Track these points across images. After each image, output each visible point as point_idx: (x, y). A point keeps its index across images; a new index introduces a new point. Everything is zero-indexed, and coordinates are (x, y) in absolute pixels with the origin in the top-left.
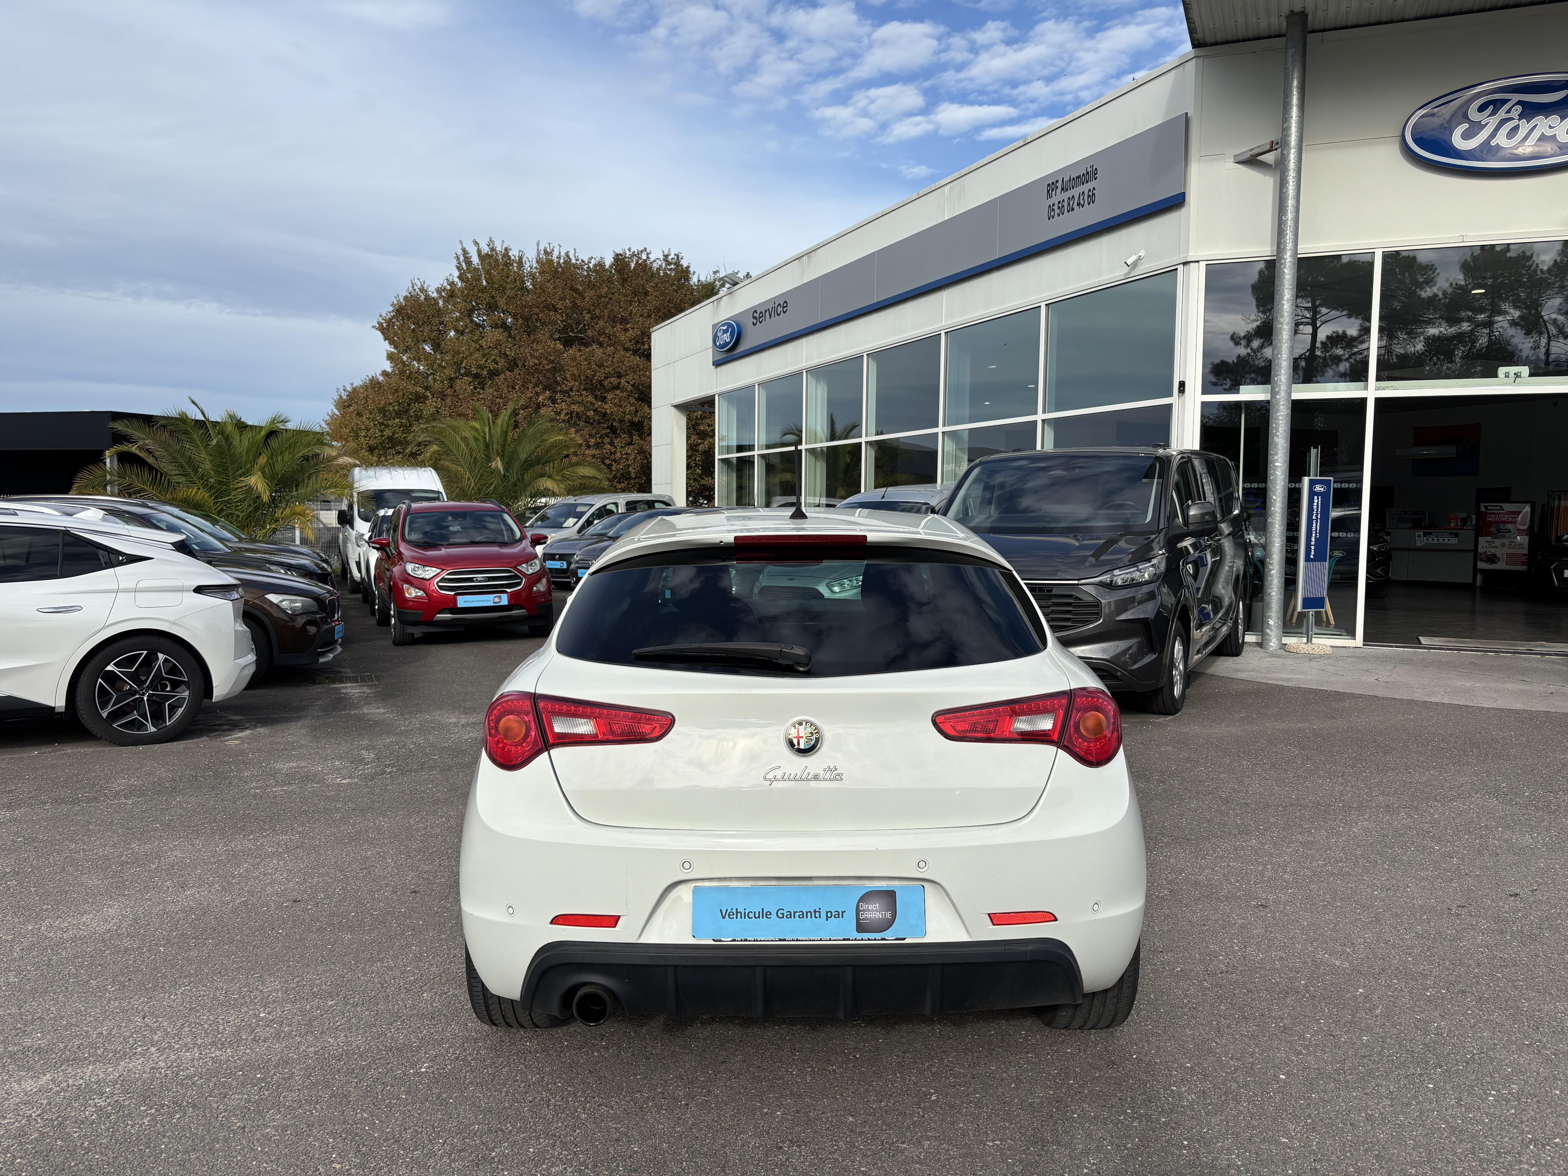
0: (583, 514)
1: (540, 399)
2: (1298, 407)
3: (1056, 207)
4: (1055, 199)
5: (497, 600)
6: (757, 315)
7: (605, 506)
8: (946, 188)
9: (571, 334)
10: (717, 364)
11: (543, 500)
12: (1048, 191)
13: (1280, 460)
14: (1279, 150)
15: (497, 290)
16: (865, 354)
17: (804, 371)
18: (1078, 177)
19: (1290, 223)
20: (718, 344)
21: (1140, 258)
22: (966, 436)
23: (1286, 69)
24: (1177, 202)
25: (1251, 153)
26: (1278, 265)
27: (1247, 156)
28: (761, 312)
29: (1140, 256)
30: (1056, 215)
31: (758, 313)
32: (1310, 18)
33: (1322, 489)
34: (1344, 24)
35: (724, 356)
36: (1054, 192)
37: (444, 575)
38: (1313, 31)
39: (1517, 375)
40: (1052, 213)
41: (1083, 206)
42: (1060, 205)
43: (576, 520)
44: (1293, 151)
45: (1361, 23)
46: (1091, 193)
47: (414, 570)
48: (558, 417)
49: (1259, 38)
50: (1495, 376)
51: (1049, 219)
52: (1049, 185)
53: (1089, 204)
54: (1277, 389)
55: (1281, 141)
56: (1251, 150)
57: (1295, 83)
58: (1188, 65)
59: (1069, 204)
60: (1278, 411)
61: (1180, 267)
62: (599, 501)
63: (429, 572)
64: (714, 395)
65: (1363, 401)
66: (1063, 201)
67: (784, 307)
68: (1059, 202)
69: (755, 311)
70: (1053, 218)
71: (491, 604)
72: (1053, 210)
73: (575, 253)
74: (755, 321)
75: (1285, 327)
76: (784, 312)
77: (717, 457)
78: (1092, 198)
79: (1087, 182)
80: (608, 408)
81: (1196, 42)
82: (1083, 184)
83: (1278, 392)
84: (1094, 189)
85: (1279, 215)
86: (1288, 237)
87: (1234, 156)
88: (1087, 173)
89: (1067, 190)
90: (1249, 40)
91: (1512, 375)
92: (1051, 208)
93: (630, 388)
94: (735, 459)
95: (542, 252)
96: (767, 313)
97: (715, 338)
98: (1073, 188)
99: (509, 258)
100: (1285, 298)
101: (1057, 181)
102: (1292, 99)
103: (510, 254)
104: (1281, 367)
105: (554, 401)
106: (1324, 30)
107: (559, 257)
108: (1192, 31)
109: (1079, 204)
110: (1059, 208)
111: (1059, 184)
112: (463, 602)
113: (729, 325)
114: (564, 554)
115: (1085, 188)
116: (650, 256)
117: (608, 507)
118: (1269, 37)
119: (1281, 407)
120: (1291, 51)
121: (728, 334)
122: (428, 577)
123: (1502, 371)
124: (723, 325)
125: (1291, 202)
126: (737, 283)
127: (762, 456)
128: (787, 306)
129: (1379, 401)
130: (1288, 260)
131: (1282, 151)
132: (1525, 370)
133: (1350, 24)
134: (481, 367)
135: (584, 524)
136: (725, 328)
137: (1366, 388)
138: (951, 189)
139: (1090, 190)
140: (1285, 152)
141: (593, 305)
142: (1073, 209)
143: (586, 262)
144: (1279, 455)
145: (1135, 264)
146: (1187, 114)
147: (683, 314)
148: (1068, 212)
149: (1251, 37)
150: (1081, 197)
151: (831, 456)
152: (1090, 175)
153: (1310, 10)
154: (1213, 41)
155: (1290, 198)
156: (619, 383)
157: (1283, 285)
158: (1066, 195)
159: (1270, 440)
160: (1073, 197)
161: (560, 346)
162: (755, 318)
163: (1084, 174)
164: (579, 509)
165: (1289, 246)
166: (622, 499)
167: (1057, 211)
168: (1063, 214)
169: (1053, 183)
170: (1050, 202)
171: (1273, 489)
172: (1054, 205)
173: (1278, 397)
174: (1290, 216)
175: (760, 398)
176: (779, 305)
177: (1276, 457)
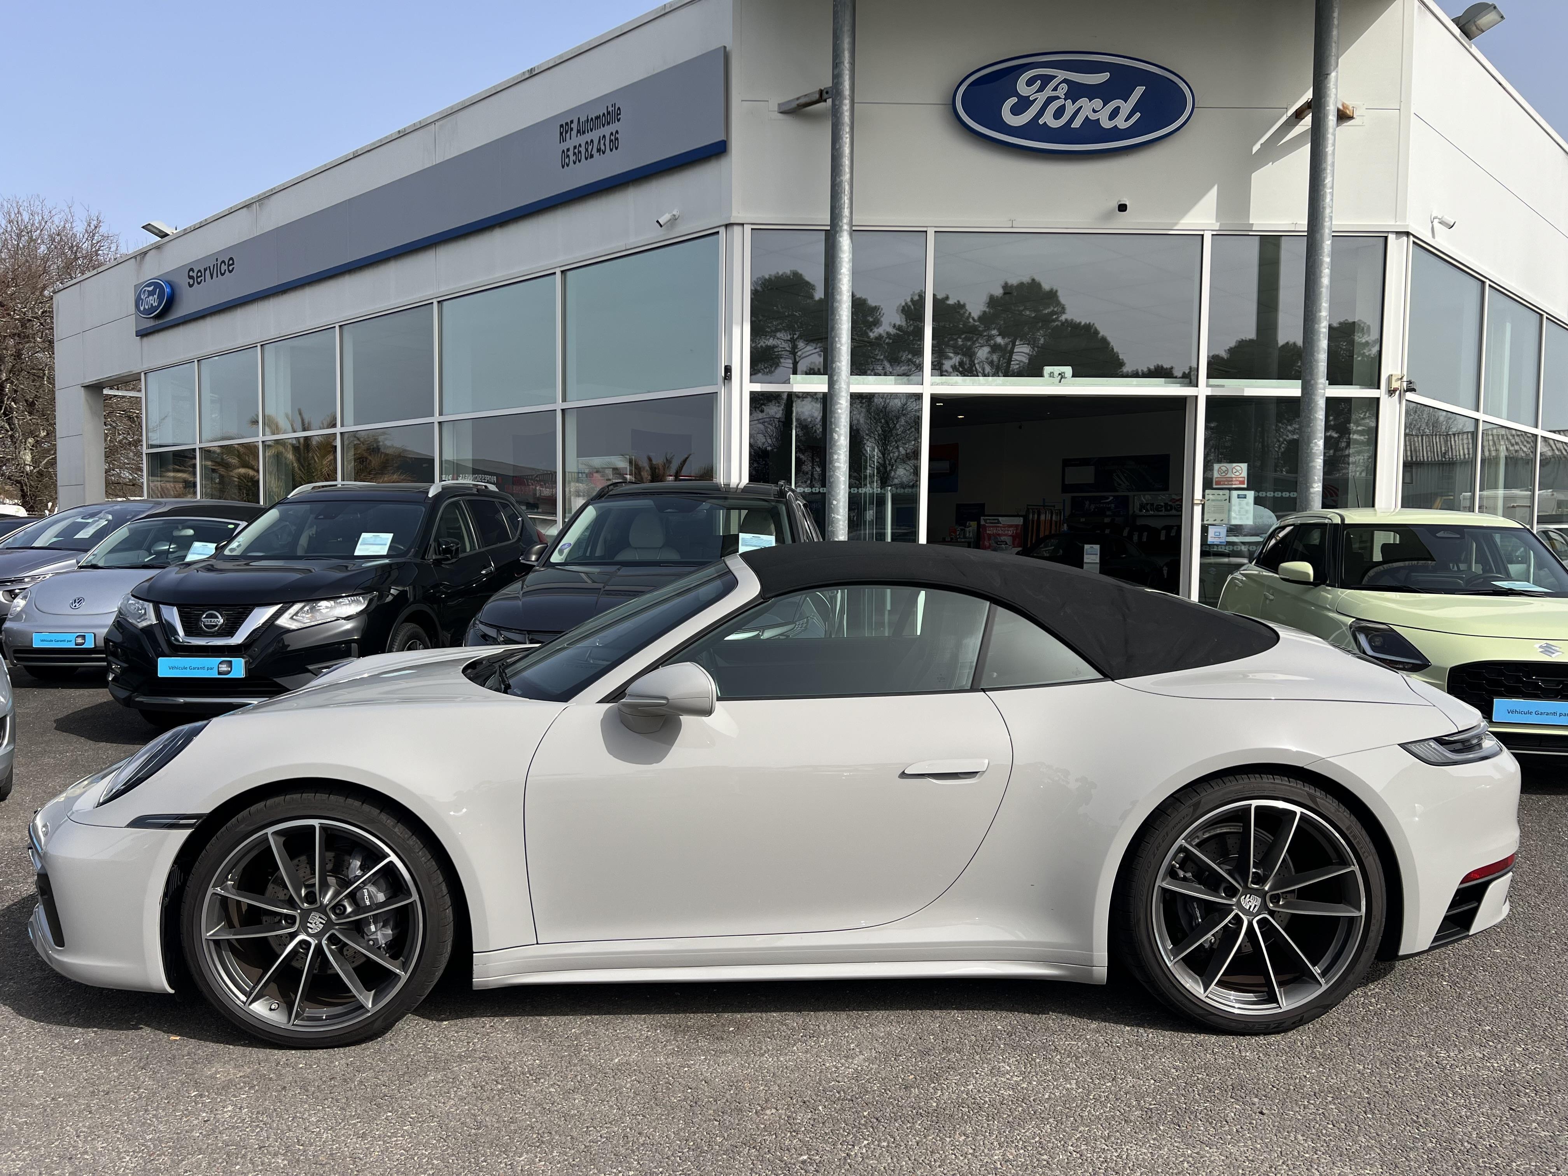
3: (571, 153)
4: (570, 144)
6: (195, 275)
8: (434, 127)
12: (561, 134)
14: (829, 101)
16: (336, 325)
17: (259, 345)
18: (597, 118)
20: (142, 309)
21: (675, 218)
22: (468, 424)
23: (835, 6)
24: (718, 151)
25: (798, 102)
27: (794, 105)
28: (199, 271)
29: (674, 215)
30: (571, 163)
31: (196, 272)
35: (151, 323)
36: (568, 135)
39: (1062, 375)
40: (567, 160)
41: (604, 153)
42: (576, 151)
44: (847, 100)
46: (613, 138)
50: (1041, 375)
51: (563, 167)
52: (562, 126)
53: (611, 150)
55: (832, 90)
56: (798, 99)
57: (846, 24)
59: (587, 150)
60: (839, 403)
61: (722, 230)
64: (138, 375)
65: (919, 397)
66: (580, 145)
67: (229, 265)
68: (575, 147)
69: (192, 270)
70: (568, 165)
72: (568, 156)
74: (191, 282)
76: (230, 272)
77: (145, 450)
78: (614, 143)
79: (609, 123)
82: (604, 126)
83: (838, 384)
84: (617, 132)
86: (844, 203)
87: (779, 104)
88: (609, 113)
89: (584, 133)
91: (1056, 374)
92: (565, 153)
94: (171, 454)
96: (208, 272)
97: (138, 301)
98: (591, 130)
101: (572, 122)
102: (842, 42)
109: (599, 150)
110: (575, 154)
111: (574, 126)
113: (156, 285)
115: (607, 130)
119: (842, 400)
121: (156, 296)
123: (1047, 370)
124: (149, 285)
125: (845, 161)
126: (166, 235)
127: (206, 450)
128: (233, 264)
129: (934, 398)
130: (846, 231)
131: (833, 101)
132: (1068, 370)
136: (151, 289)
137: (922, 383)
138: (440, 127)
139: (612, 134)
140: (837, 103)
142: (592, 156)
144: (840, 455)
145: (669, 224)
146: (725, 47)
147: (95, 272)
150: (602, 142)
152: (612, 115)
158: (582, 139)
160: (592, 141)
162: (191, 277)
163: (604, 114)
165: (846, 214)
167: (572, 158)
168: (580, 161)
169: (567, 124)
170: (564, 147)
171: (834, 494)
172: (568, 150)
173: (837, 389)
176: (223, 262)
177: (837, 457)
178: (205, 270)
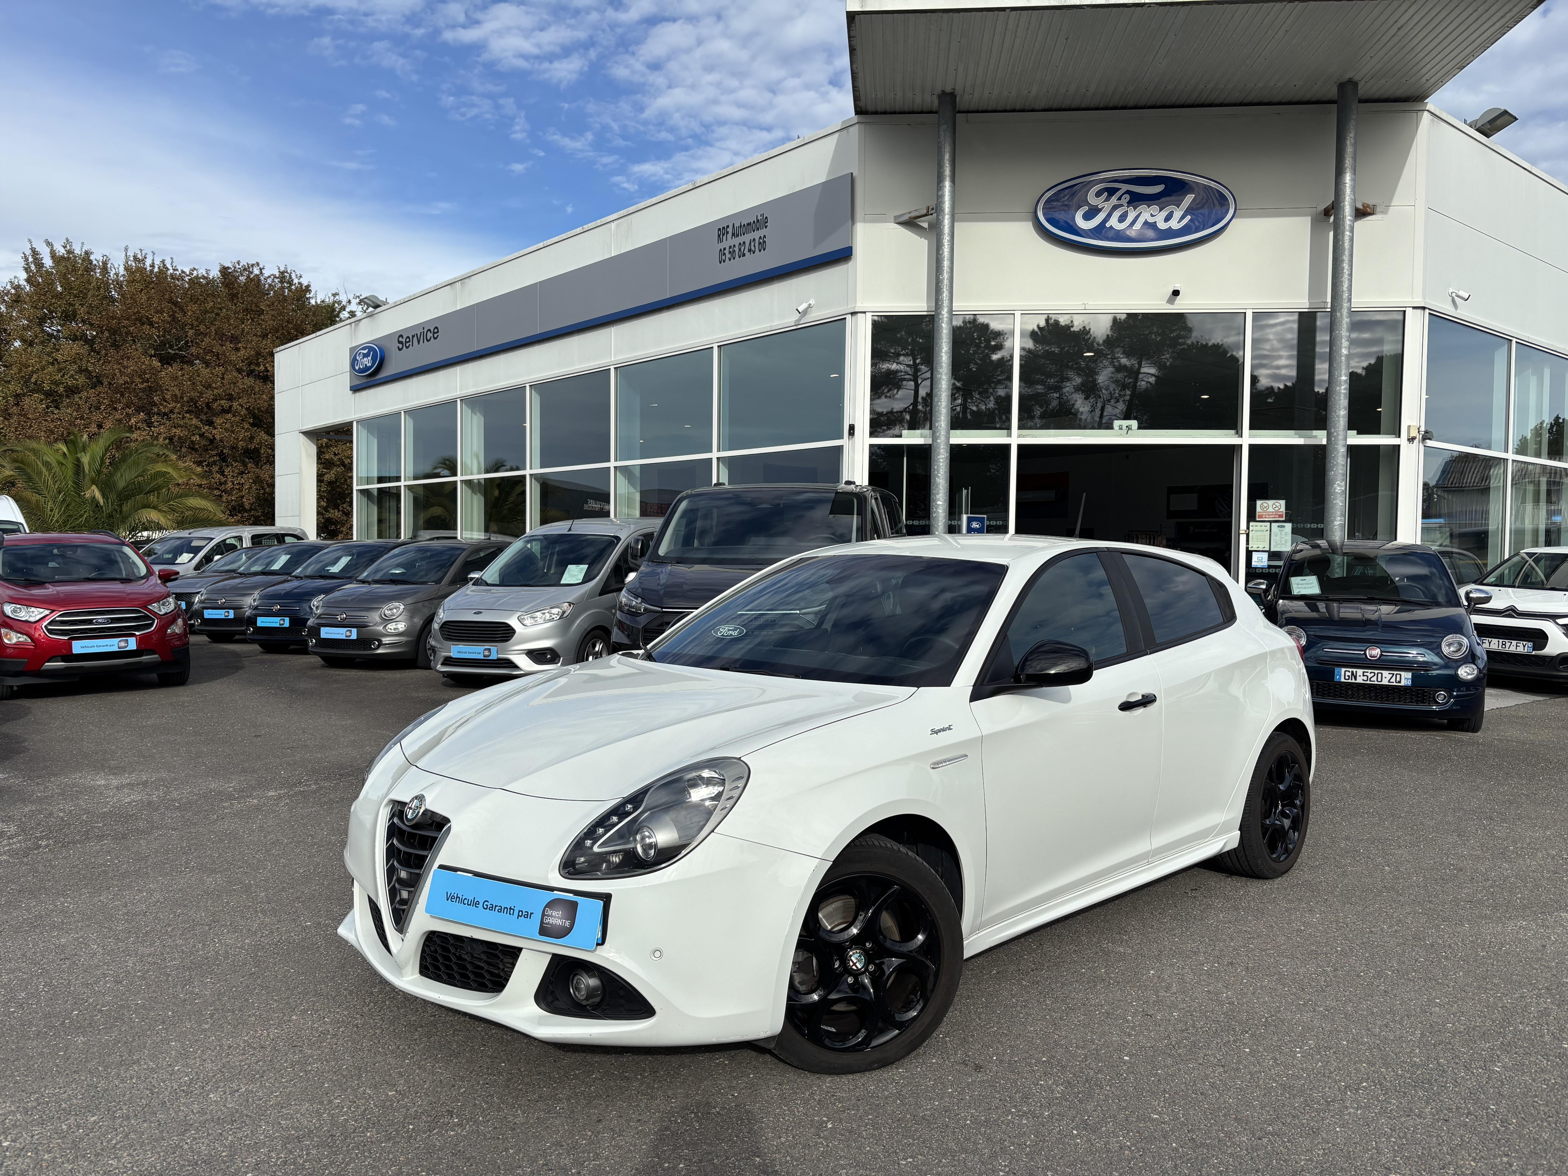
0: (199, 549)
1: (133, 421)
2: (957, 452)
3: (727, 252)
4: (726, 244)
5: (123, 644)
6: (404, 340)
7: (225, 540)
8: (613, 225)
9: (170, 351)
10: (356, 389)
11: (145, 534)
12: (719, 236)
13: (941, 499)
14: (935, 215)
15: (75, 296)
16: (527, 385)
17: (458, 400)
18: (749, 224)
19: (946, 282)
20: (357, 368)
21: (810, 306)
22: (637, 472)
23: (939, 142)
24: (844, 255)
25: (909, 216)
26: (936, 319)
27: (906, 218)
28: (408, 337)
29: (810, 304)
30: (727, 259)
31: (405, 338)
32: (958, 99)
33: (978, 526)
34: (985, 108)
35: (365, 380)
36: (725, 237)
37: (55, 616)
38: (959, 112)
39: (1129, 428)
40: (724, 257)
41: (754, 253)
42: (731, 250)
43: (192, 555)
44: (947, 217)
45: (999, 108)
46: (761, 241)
47: (14, 611)
48: (155, 442)
49: (913, 112)
50: (1112, 428)
51: (720, 262)
52: (719, 229)
53: (760, 251)
54: (938, 434)
55: (936, 207)
56: (910, 213)
57: (947, 156)
58: (851, 129)
59: (740, 250)
60: (939, 454)
61: (849, 317)
62: (219, 535)
63: (34, 614)
64: (351, 423)
65: (1007, 447)
66: (734, 246)
67: (434, 333)
68: (730, 247)
69: (401, 336)
70: (724, 262)
71: (115, 649)
72: (724, 254)
73: (172, 262)
74: (401, 346)
75: (944, 377)
76: (435, 338)
77: (355, 487)
78: (762, 245)
79: (758, 229)
80: (218, 433)
81: (859, 109)
82: (754, 231)
83: (939, 436)
84: (765, 236)
85: (936, 274)
86: (945, 295)
87: (895, 217)
88: (758, 221)
89: (738, 236)
90: (904, 113)
91: (1124, 427)
92: (722, 252)
93: (244, 412)
94: (376, 490)
95: (132, 259)
96: (415, 338)
97: (353, 361)
98: (744, 234)
99: (91, 262)
100: (944, 351)
101: (728, 227)
102: (944, 171)
103: (92, 257)
104: (941, 414)
105: (150, 424)
106: (968, 112)
107: (153, 266)
108: (856, 99)
109: (750, 250)
110: (730, 252)
111: (730, 230)
112: (79, 647)
113: (371, 349)
114: (183, 594)
115: (756, 235)
116: (263, 271)
117: (228, 542)
118: (922, 112)
119: (942, 451)
120: (943, 127)
121: (370, 358)
122: (32, 619)
123: (1117, 423)
124: (364, 349)
125: (946, 263)
126: (378, 306)
127: (409, 488)
128: (438, 332)
129: (1021, 447)
130: (945, 316)
131: (938, 216)
132: (1134, 423)
133: (990, 108)
134: (57, 383)
135: (201, 561)
136: (365, 352)
137: (1009, 435)
138: (618, 225)
139: (760, 237)
140: (941, 217)
141: (197, 320)
142: (744, 255)
143: (188, 273)
144: (941, 495)
145: (805, 312)
146: (852, 174)
147: (313, 335)
148: (740, 257)
149: (906, 111)
150: (752, 244)
151: (487, 488)
152: (761, 223)
153: (958, 92)
154: (874, 110)
155: (946, 259)
156: (231, 407)
157: (941, 339)
158: (736, 241)
159: (932, 481)
160: (744, 243)
161: (156, 363)
162: (400, 342)
163: (754, 222)
164: (195, 543)
165: (946, 303)
166: (247, 532)
167: (728, 256)
168: (734, 259)
169: (724, 228)
170: (721, 246)
171: (936, 525)
172: (725, 249)
173: (938, 441)
174: (946, 276)
175: (406, 427)
176: (429, 330)
177: (938, 497)
178: (413, 337)
